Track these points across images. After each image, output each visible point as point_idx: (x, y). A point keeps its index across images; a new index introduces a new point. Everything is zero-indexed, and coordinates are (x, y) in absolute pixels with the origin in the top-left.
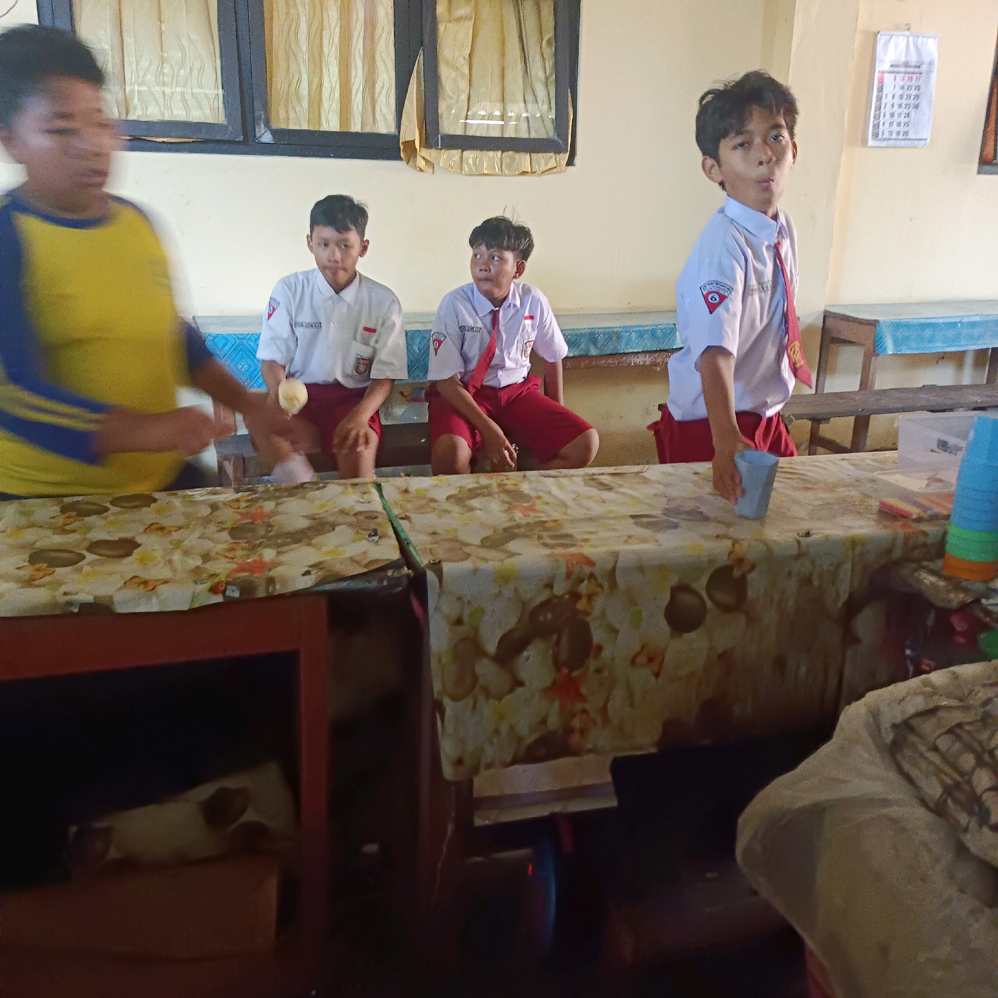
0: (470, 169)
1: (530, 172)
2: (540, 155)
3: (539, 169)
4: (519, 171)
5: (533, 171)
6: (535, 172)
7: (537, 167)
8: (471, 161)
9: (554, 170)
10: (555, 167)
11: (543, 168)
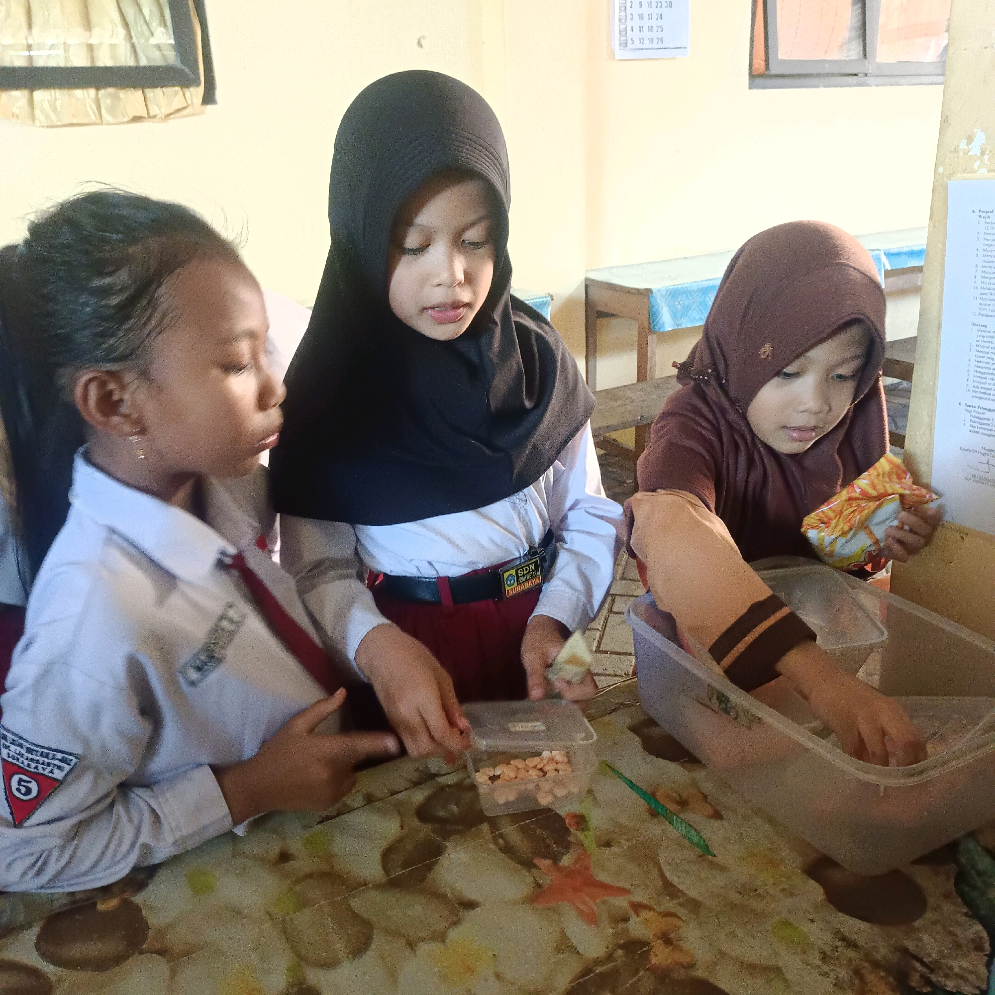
0: (47, 117)
1: (146, 116)
2: (158, 91)
3: (161, 112)
4: (128, 117)
5: (152, 114)
6: (155, 116)
7: (156, 108)
8: (46, 106)
9: (185, 112)
10: (185, 108)
11: (165, 110)
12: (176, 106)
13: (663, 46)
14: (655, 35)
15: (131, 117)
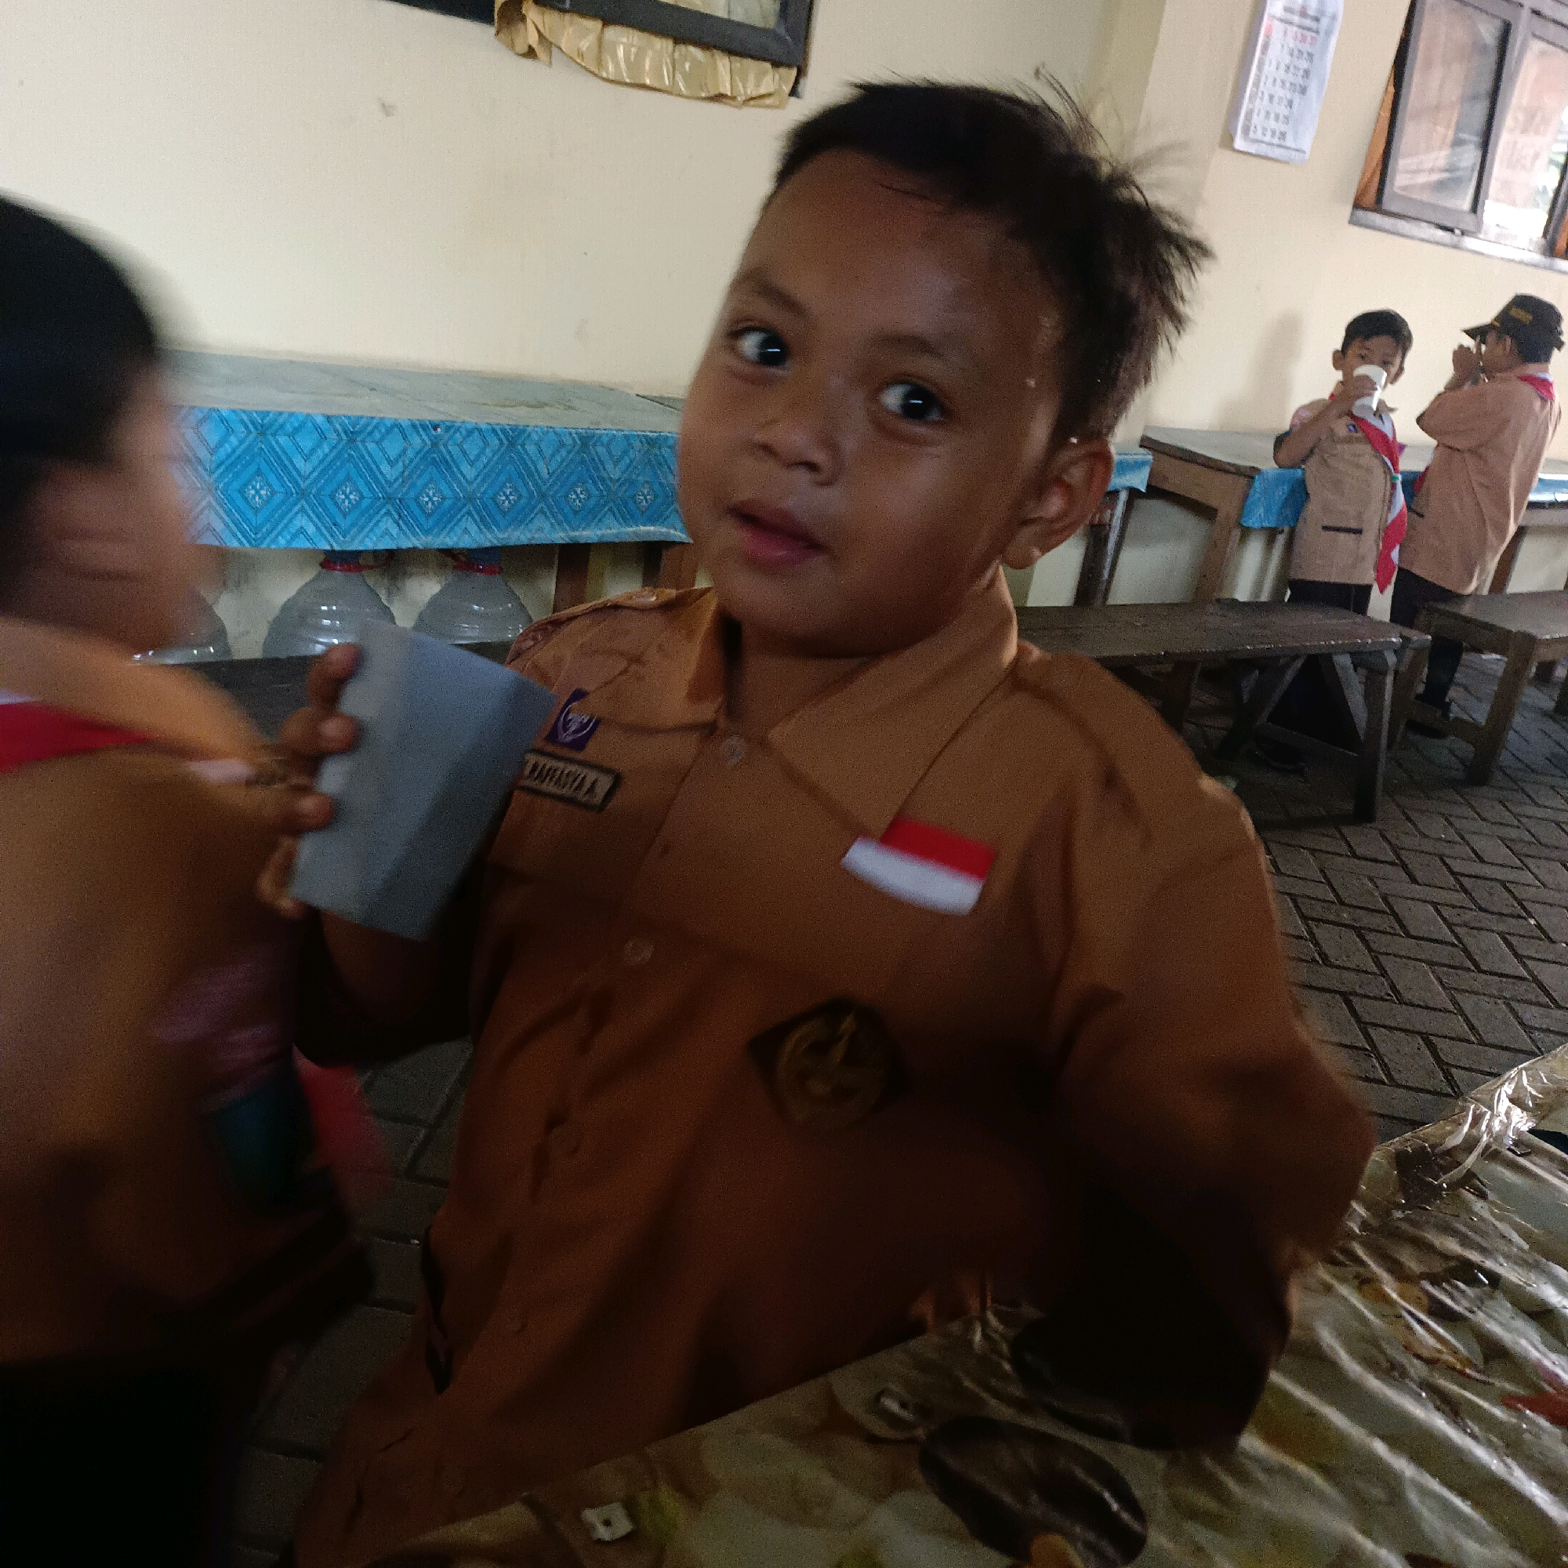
0: (617, 68)
1: (729, 96)
2: (748, 63)
3: (744, 93)
4: (709, 91)
5: (734, 95)
6: (734, 98)
7: (741, 88)
8: (619, 51)
9: (768, 101)
10: (770, 95)
11: (751, 91)
12: (762, 91)
13: (1283, 144)
14: (1280, 127)
15: (713, 93)
